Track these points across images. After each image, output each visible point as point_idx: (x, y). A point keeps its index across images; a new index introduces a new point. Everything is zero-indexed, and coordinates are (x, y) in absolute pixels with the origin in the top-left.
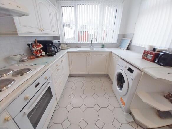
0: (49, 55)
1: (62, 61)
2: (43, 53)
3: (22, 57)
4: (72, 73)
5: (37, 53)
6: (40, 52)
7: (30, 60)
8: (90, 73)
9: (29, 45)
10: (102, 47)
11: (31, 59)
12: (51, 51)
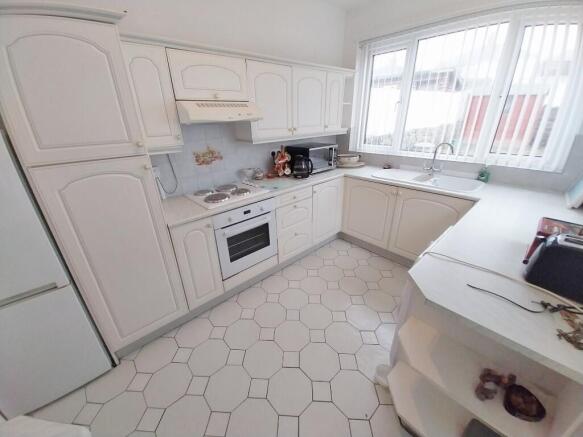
0: (296, 177)
1: (314, 192)
2: (288, 171)
3: (256, 172)
4: (346, 231)
5: (278, 168)
6: (284, 169)
7: (265, 179)
8: (392, 249)
9: (273, 154)
10: (478, 179)
11: (269, 177)
12: (301, 170)
